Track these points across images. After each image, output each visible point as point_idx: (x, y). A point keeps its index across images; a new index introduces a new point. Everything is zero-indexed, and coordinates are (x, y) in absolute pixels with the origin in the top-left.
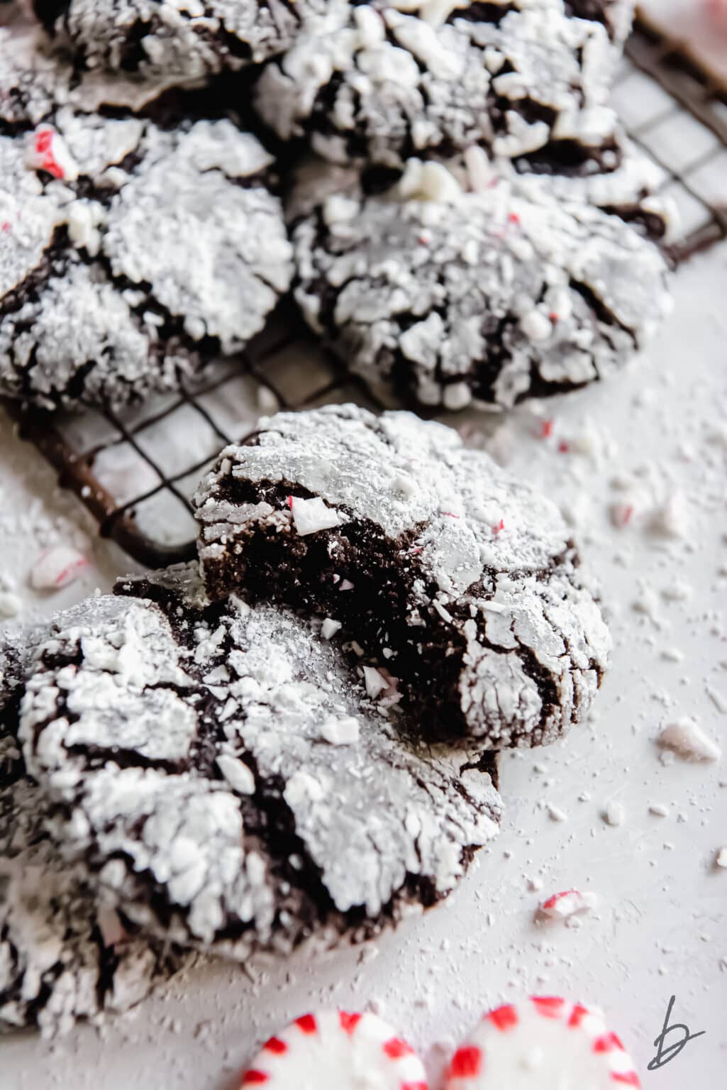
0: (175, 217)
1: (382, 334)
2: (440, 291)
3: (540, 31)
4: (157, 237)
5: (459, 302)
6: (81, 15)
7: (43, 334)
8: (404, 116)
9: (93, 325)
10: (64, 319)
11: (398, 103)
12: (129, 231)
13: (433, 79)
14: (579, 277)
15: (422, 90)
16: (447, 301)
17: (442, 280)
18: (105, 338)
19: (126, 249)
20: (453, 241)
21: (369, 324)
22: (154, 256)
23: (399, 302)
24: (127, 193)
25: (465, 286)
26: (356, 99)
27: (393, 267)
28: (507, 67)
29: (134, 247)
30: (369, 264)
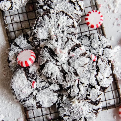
0: (45, 95)
1: (62, 115)
2: (70, 114)
3: (95, 92)
4: (42, 97)
5: (71, 116)
6: (43, 72)
7: (26, 103)
8: (75, 95)
9: (31, 103)
10: (28, 102)
11: (75, 94)
12: (39, 96)
13: (80, 93)
14: (86, 117)
15: (78, 94)
16: (70, 115)
17: (71, 113)
18: (32, 105)
19: (38, 98)
20: (74, 110)
21: (61, 114)
22: (41, 99)
23: (65, 113)
24: (41, 91)
25: (73, 115)
26: (71, 91)
27: (66, 109)
28: (89, 95)
29: (39, 98)
30: (64, 107)
